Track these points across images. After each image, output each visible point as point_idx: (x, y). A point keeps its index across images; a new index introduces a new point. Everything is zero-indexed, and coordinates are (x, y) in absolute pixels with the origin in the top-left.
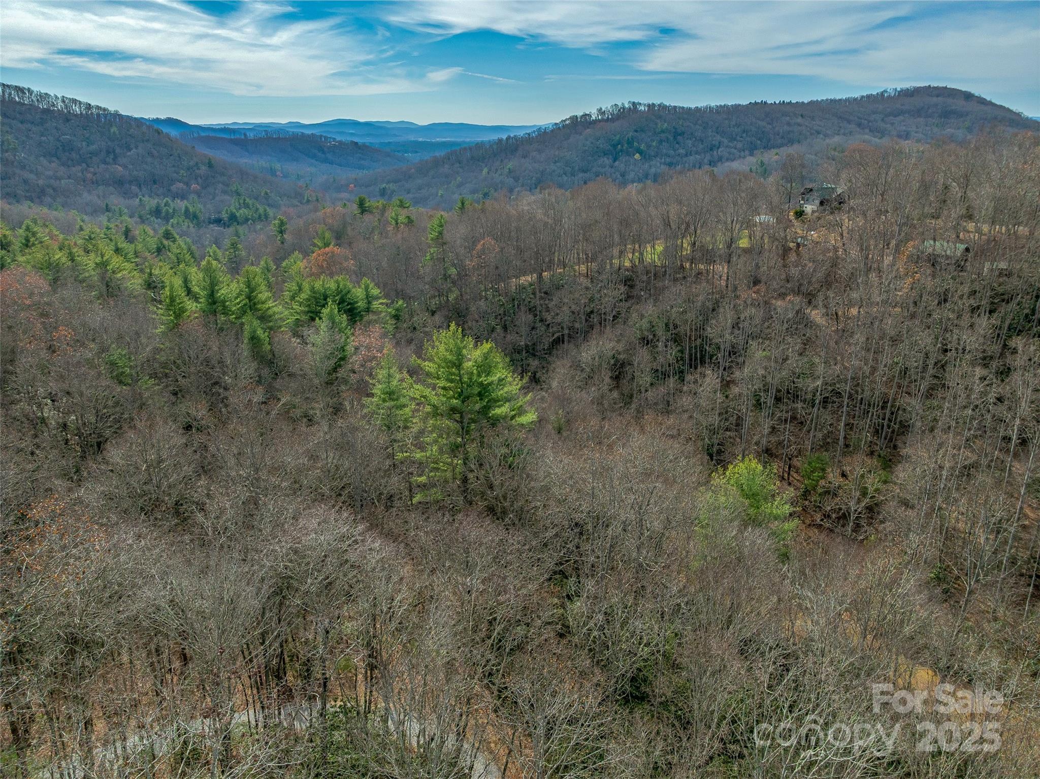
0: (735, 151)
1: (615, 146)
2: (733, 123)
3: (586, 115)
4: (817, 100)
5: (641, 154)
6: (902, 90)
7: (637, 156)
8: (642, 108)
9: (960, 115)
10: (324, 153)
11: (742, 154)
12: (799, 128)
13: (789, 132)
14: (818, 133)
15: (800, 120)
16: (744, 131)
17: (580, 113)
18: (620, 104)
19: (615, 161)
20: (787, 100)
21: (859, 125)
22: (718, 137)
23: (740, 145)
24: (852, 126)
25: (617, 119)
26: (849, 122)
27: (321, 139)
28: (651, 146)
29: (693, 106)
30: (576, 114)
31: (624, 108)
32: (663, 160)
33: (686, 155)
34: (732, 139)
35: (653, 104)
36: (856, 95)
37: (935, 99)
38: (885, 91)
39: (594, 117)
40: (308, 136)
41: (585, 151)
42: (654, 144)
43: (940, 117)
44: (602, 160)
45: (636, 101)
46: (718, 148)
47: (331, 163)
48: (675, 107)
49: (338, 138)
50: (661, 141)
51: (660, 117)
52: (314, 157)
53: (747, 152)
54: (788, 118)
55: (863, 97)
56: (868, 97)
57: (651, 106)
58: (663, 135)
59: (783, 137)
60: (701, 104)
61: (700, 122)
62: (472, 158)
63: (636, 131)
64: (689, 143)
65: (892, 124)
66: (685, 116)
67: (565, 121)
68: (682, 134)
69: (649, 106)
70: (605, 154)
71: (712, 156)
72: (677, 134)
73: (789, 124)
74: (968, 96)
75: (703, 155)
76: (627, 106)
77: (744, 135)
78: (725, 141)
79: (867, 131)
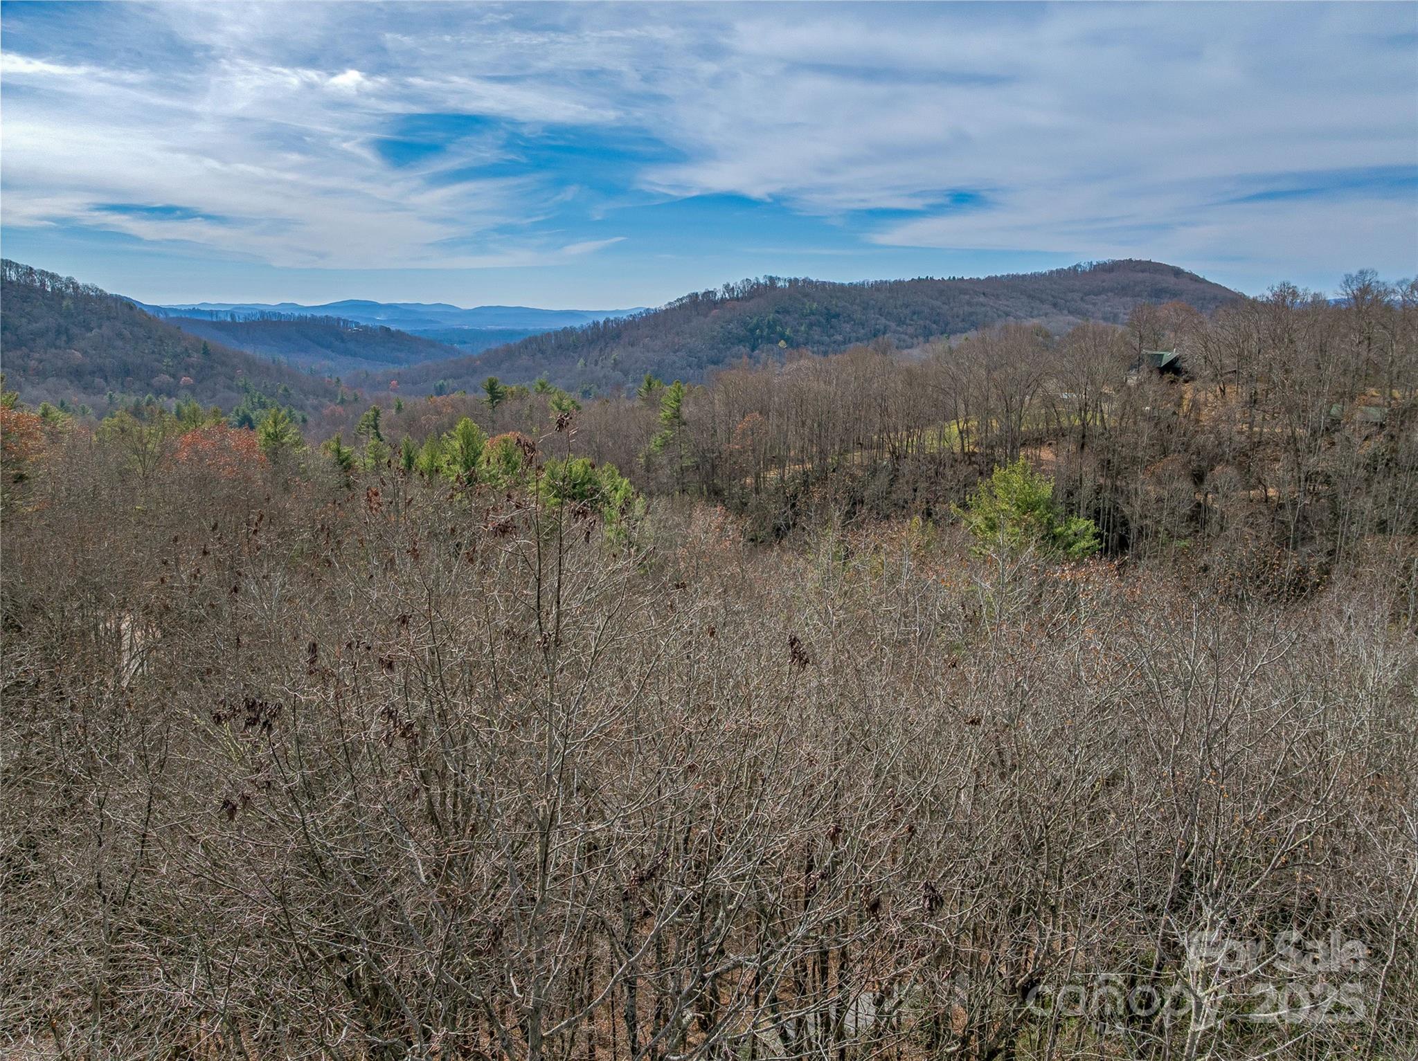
0: (907, 337)
1: (752, 331)
2: (899, 303)
3: (709, 292)
4: (996, 276)
5: (786, 341)
6: (1099, 264)
7: (782, 344)
8: (780, 284)
9: (1175, 294)
10: (343, 341)
11: (915, 341)
12: (983, 309)
13: (971, 314)
14: (1007, 315)
15: (982, 299)
16: (914, 313)
17: (701, 291)
18: (753, 279)
19: (753, 350)
20: (958, 276)
21: (1055, 305)
22: (883, 320)
23: (911, 330)
24: (1047, 307)
25: (752, 298)
26: (1042, 301)
27: (339, 323)
28: (798, 331)
29: (846, 282)
30: (696, 291)
31: (758, 284)
32: (815, 349)
33: (844, 343)
34: (901, 322)
35: (796, 280)
36: (1044, 269)
37: (1140, 275)
38: (1079, 265)
39: (719, 296)
40: (321, 318)
41: (713, 338)
42: (803, 328)
43: (1150, 296)
44: (737, 348)
45: (774, 276)
46: (884, 333)
47: (355, 355)
48: (824, 283)
49: (363, 323)
50: (811, 325)
51: (806, 295)
52: (329, 347)
53: (921, 339)
54: (967, 297)
55: (1052, 272)
56: (1059, 272)
57: (793, 282)
58: (812, 318)
59: (963, 320)
60: (856, 279)
61: (858, 301)
62: (560, 347)
63: (778, 312)
64: (847, 327)
65: (1094, 304)
66: (839, 294)
67: (681, 299)
68: (837, 316)
69: (790, 281)
70: (740, 341)
71: (877, 342)
72: (831, 316)
73: (969, 304)
74: (1177, 272)
75: (866, 342)
76: (762, 281)
77: (915, 317)
78: (893, 325)
79: (1066, 312)
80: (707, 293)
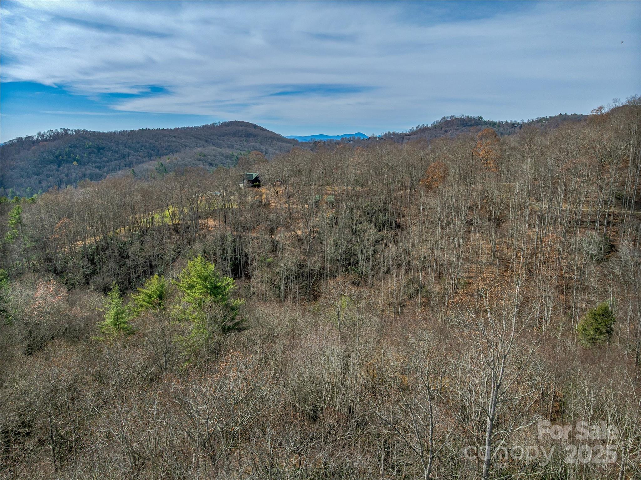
0: (140, 158)
1: (57, 157)
2: (134, 141)
3: (29, 137)
4: (179, 128)
5: (77, 161)
6: (223, 123)
7: (75, 163)
8: (70, 133)
9: (255, 136)
11: (144, 159)
12: (175, 144)
13: (169, 146)
14: (186, 146)
15: (174, 139)
16: (142, 146)
17: (24, 136)
18: (54, 130)
19: (59, 167)
20: (161, 128)
21: (206, 141)
22: (127, 150)
23: (141, 154)
24: (203, 142)
25: (59, 139)
26: (201, 140)
28: (83, 156)
29: (106, 131)
31: (58, 133)
32: (94, 165)
33: (108, 162)
34: (136, 151)
35: (79, 131)
36: (200, 125)
37: (241, 128)
38: (214, 123)
39: (35, 138)
41: (35, 161)
42: (85, 155)
43: (246, 137)
44: (49, 166)
45: (66, 128)
46: (128, 156)
48: (94, 132)
50: (89, 153)
51: (85, 138)
53: (147, 158)
54: (167, 138)
55: (203, 126)
56: (207, 126)
57: (78, 132)
58: (90, 149)
59: (166, 149)
60: (111, 130)
61: (113, 141)
63: (71, 147)
64: (109, 154)
65: (223, 141)
66: (103, 137)
68: (103, 148)
69: (75, 131)
70: (51, 162)
71: (125, 161)
72: (100, 149)
73: (168, 141)
74: (255, 126)
75: (120, 161)
76: (59, 131)
77: (143, 148)
78: (133, 152)
79: (211, 144)
80: (28, 137)
